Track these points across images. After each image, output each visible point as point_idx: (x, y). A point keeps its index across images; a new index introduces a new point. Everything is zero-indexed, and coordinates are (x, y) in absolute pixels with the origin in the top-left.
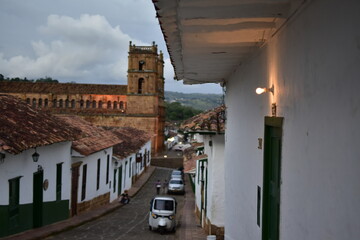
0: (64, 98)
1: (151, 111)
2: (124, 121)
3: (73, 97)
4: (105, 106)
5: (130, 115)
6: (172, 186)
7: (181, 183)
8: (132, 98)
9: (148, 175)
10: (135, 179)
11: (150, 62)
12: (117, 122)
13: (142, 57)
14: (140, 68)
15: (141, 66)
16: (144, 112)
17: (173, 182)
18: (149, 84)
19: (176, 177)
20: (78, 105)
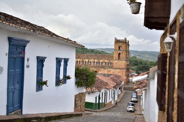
0: (87, 61)
1: (124, 67)
2: (112, 71)
3: (91, 60)
4: (104, 64)
5: (115, 69)
6: (133, 99)
7: (136, 98)
8: (115, 61)
9: (123, 94)
10: (119, 96)
11: (123, 46)
12: (109, 71)
13: (120, 44)
14: (119, 49)
15: (119, 47)
16: (121, 67)
17: (133, 98)
18: (123, 55)
19: (134, 96)
20: (92, 64)
